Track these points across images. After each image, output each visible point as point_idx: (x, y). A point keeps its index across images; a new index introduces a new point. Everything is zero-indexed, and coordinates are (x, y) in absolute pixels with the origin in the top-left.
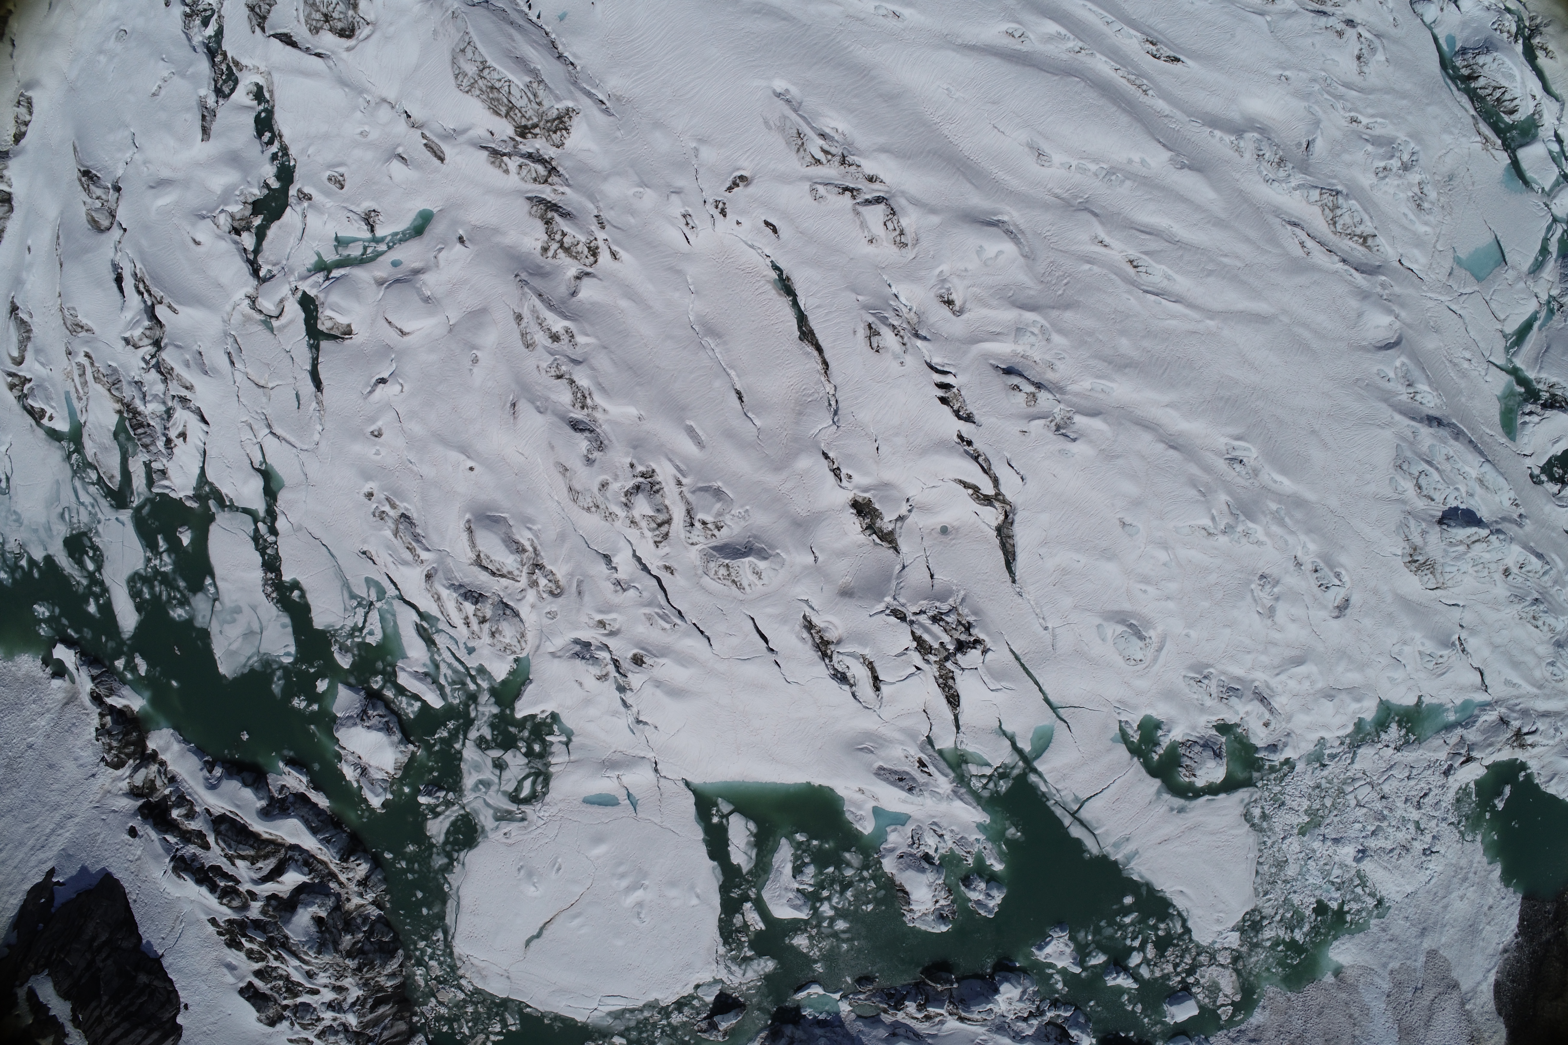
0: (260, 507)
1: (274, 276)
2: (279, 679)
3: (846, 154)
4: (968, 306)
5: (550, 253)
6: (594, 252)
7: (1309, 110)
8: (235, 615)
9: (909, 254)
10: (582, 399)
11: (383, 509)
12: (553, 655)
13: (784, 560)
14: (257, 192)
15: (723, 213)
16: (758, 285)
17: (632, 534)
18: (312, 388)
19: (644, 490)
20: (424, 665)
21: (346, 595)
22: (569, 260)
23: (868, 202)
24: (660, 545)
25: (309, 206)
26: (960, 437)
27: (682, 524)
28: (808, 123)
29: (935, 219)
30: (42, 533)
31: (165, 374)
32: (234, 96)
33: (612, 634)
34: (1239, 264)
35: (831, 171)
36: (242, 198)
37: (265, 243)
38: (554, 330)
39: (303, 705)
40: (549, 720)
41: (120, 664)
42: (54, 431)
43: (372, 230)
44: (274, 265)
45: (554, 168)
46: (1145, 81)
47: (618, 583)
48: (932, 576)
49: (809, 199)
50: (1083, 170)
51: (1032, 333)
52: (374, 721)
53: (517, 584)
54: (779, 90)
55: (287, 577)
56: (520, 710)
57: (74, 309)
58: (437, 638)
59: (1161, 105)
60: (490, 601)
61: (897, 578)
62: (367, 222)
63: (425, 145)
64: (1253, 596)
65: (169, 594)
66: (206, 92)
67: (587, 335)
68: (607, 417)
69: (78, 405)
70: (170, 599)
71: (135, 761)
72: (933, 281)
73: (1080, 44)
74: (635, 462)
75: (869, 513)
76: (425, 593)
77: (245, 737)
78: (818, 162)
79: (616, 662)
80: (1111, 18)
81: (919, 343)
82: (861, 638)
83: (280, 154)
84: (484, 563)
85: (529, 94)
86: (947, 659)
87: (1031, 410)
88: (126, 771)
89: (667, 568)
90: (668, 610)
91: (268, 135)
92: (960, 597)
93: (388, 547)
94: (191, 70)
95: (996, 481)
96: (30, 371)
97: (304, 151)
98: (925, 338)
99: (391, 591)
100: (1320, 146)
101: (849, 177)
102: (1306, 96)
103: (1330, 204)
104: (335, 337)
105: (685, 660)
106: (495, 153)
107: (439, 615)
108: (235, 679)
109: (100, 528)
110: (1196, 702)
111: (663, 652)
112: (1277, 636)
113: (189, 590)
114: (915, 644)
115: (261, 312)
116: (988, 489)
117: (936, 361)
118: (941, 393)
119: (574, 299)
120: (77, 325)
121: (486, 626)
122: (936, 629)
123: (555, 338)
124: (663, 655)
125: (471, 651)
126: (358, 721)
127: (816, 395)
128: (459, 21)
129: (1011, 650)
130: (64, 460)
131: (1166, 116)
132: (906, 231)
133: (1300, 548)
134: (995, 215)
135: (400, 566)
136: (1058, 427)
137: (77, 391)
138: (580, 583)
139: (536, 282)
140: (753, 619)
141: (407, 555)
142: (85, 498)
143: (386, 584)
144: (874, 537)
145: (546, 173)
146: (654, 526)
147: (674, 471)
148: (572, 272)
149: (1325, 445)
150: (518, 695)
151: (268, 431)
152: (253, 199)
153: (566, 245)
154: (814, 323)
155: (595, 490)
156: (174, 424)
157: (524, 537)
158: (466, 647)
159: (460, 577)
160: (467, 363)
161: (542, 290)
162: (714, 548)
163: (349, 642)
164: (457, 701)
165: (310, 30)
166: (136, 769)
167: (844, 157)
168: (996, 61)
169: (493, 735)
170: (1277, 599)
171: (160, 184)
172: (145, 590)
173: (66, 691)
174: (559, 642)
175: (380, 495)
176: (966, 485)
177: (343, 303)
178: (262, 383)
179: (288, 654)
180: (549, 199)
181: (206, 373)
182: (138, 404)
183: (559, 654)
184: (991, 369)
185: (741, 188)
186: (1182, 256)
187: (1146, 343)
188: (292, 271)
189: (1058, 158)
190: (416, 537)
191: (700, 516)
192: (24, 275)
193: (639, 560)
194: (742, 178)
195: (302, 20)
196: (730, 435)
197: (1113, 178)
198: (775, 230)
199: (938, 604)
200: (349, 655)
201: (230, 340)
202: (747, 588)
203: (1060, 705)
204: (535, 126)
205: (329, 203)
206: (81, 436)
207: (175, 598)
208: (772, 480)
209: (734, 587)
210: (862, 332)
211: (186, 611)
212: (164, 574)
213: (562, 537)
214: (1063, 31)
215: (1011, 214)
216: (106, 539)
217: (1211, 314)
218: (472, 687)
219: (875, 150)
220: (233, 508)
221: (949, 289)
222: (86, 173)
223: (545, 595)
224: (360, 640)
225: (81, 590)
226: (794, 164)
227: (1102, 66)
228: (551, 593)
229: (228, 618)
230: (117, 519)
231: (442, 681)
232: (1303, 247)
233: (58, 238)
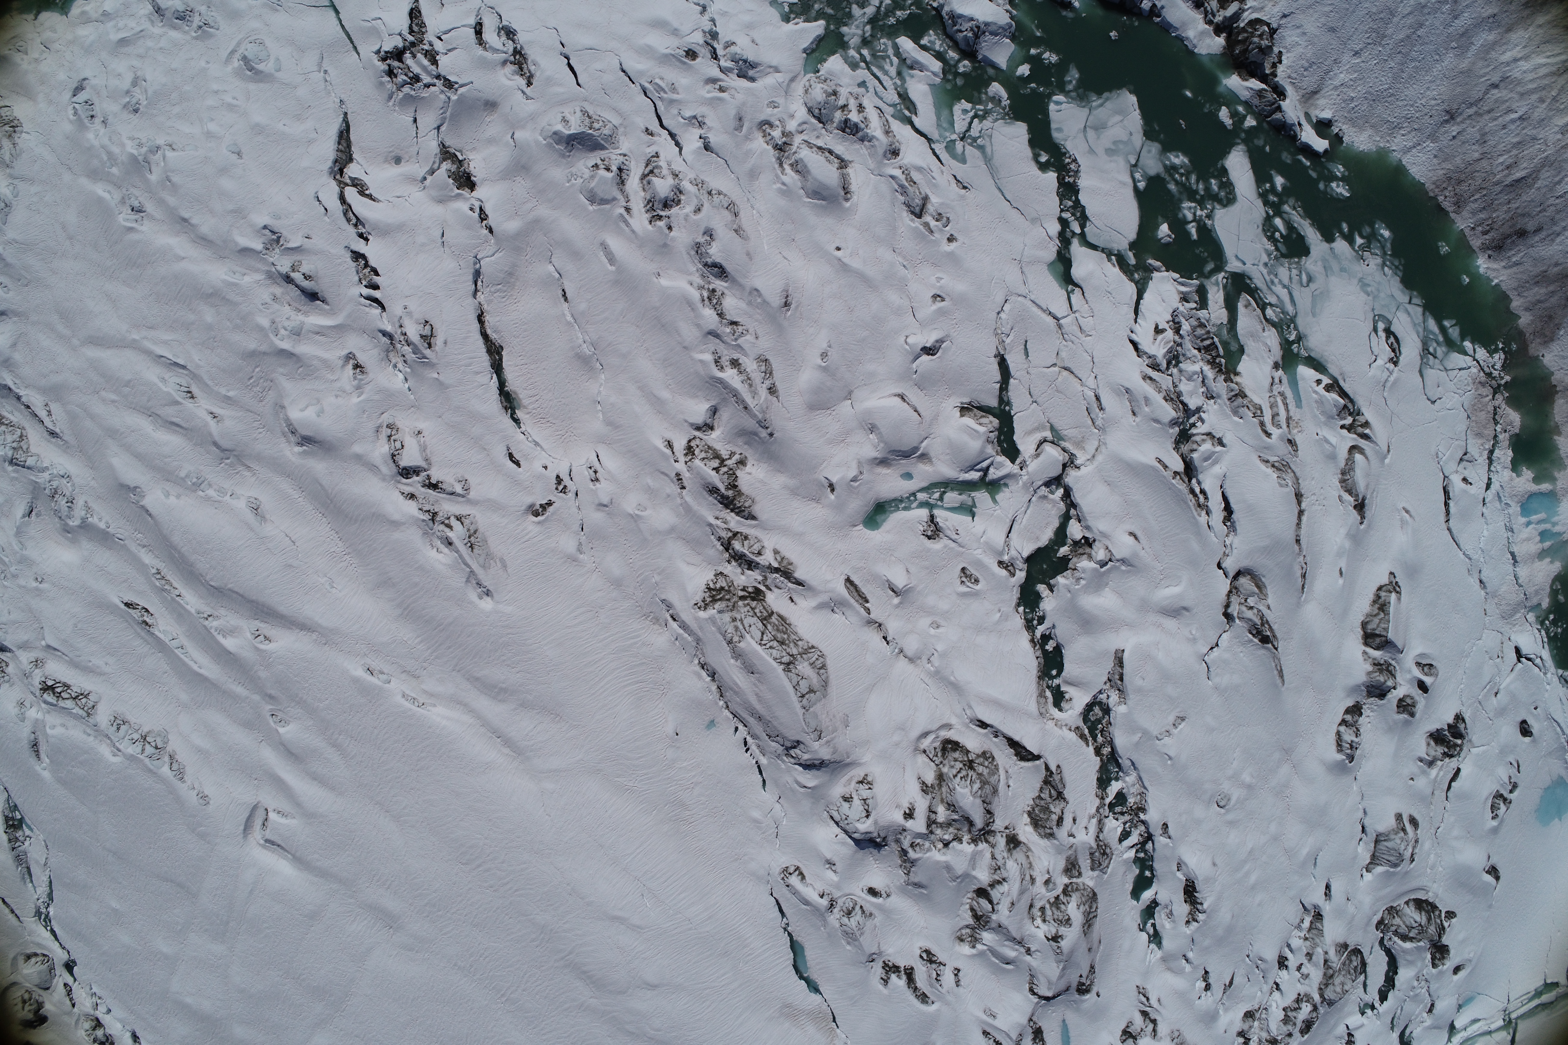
0: (1077, 249)
1: (1047, 484)
2: (1071, 82)
3: (431, 523)
4: (341, 362)
5: (737, 457)
6: (689, 450)
7: (23, 546)
8: (1113, 147)
9: (386, 418)
10: (713, 298)
11: (937, 223)
12: (777, 70)
13: (541, 134)
14: (1060, 580)
15: (559, 480)
16: (536, 405)
17: (678, 165)
18: (1010, 359)
19: (660, 201)
20: (912, 77)
21: (988, 150)
22: (718, 446)
23: (416, 471)
24: (654, 154)
25: (1001, 553)
26: (367, 240)
27: (632, 174)
28: (461, 556)
29: (357, 449)
30: (1335, 267)
31: (1174, 398)
32: (1087, 699)
33: (713, 81)
34: (103, 393)
35: (447, 507)
36: (1077, 574)
37: (1056, 524)
38: (735, 371)
39: (1046, 55)
40: (792, 16)
41: (1250, 122)
42: (1316, 370)
43: (932, 517)
44: (1045, 497)
45: (727, 550)
46: (158, 584)
47: (701, 124)
48: (415, 121)
49: (473, 481)
50: (221, 491)
51: (286, 330)
52: (967, 25)
53: (806, 138)
54: (489, 599)
55: (1051, 176)
56: (819, 26)
57: (1281, 485)
58: (896, 99)
59: (147, 558)
60: (835, 124)
61: (445, 118)
62: (936, 525)
63: (867, 601)
64: (147, 94)
65: (1187, 179)
66: (1119, 710)
67: (701, 361)
68: (691, 278)
69: (1286, 388)
70: (1187, 175)
71: (1238, 27)
72: (368, 388)
73: (206, 623)
74: (667, 231)
75: (461, 177)
76: (902, 140)
77: (1113, 34)
78: (459, 518)
79: (715, 56)
80: (178, 652)
81: (389, 328)
82: (483, 64)
83: (1035, 622)
84: (836, 160)
85: (741, 627)
86: (413, 44)
87: (296, 257)
88: (1247, 16)
89: (652, 134)
90: (655, 95)
91: (1050, 647)
92: (393, 100)
93: (935, 186)
94: (1136, 738)
95: (342, 199)
96: (1343, 437)
97: (1005, 618)
98: (385, 333)
99: (939, 148)
100: (20, 509)
101: (431, 499)
102: (24, 561)
103: (20, 452)
104: (981, 408)
105: (647, 51)
106: (786, 572)
107: (891, 119)
108: (1119, 87)
109: (1265, 258)
110: (213, 9)
111: (666, 59)
112: (136, 63)
113: (1164, 179)
114: (438, 58)
115: (1064, 450)
116: (351, 193)
117: (376, 311)
118: (376, 279)
119: (713, 403)
120: (1278, 469)
121: (841, 102)
122: (416, 69)
123: (735, 363)
124: (666, 56)
125: (863, 84)
126: (982, 26)
127: (493, 289)
128: (813, 724)
129: (358, 54)
130: (1305, 336)
131: (144, 546)
132: (385, 439)
133: (101, 134)
134: (304, 452)
135: (925, 166)
136: (278, 240)
137: (1286, 405)
138: (739, 128)
139: (751, 424)
140: (578, 84)
141: (915, 176)
142: (1283, 293)
143: (944, 156)
144: (461, 158)
145: (733, 542)
146: (655, 171)
147: (631, 221)
148: (715, 434)
149: (64, 227)
150: (820, 41)
151: (1061, 321)
152: (1065, 574)
153: (718, 461)
154: (484, 360)
155: (706, 206)
156: (1168, 342)
157: (790, 176)
158: (867, 88)
159: (862, 149)
160: (833, 354)
161: (743, 414)
162: (603, 148)
163: (990, 106)
164: (882, 41)
165: (993, 758)
166: (1236, 16)
167: (433, 520)
168: (282, 609)
169: (850, 8)
170: (128, 92)
171: (1176, 611)
172: (1215, 188)
173: (1316, 107)
174: (769, 81)
175: (940, 237)
176: (370, 197)
177: (966, 438)
178: (1065, 373)
179: (1058, 103)
180: (733, 514)
181: (1127, 391)
182: (1209, 372)
183: (771, 70)
184: (329, 300)
185: (538, 503)
186: (148, 401)
187: (192, 317)
188: (1025, 486)
189: (241, 505)
190: (904, 191)
191: (610, 175)
192: (1347, 544)
193: (677, 144)
194: (536, 514)
195: (1002, 772)
196: (576, 255)
197: (195, 480)
198: (511, 456)
199: (413, 93)
200: (991, 94)
201: (1099, 422)
202: (578, 110)
203: (327, 9)
204: (742, 598)
205: (979, 554)
206: (1283, 357)
207: (1182, 175)
208: (543, 211)
209: (591, 113)
210: (438, 341)
211: (1170, 160)
212: (1192, 199)
213: (753, 175)
214: (220, 638)
215: (291, 452)
216: (1259, 246)
217: (134, 346)
218: (865, 52)
219: (404, 524)
220: (1109, 253)
221: (355, 378)
222: (1265, 640)
223: (777, 123)
224: (977, 107)
225: (1292, 201)
226: (482, 519)
227: (192, 601)
228: (771, 125)
229: (1121, 146)
230: (1244, 264)
231: (895, 60)
232: (49, 412)
233: (1304, 576)
